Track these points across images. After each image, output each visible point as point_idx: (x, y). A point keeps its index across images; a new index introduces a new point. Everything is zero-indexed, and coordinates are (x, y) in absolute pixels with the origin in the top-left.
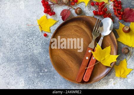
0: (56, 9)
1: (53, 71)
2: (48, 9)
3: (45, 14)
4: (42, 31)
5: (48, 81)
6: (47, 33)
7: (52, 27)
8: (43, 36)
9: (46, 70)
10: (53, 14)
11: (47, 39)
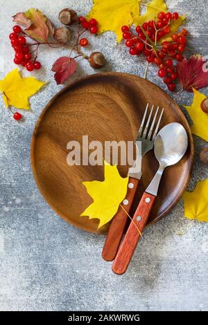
0: (44, 54)
1: (35, 203)
2: (24, 54)
3: (17, 68)
4: (10, 107)
5: (23, 227)
6: (21, 112)
7: (33, 97)
8: (12, 118)
9: (18, 201)
10: (35, 66)
11: (22, 125)
